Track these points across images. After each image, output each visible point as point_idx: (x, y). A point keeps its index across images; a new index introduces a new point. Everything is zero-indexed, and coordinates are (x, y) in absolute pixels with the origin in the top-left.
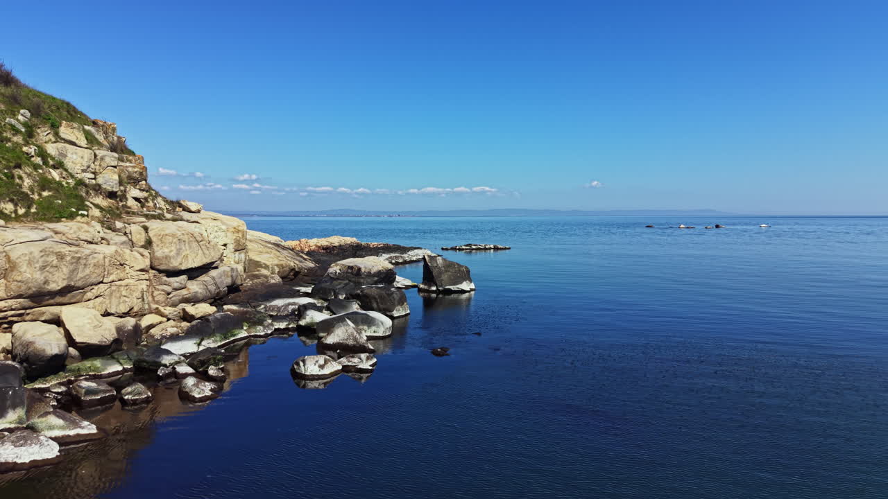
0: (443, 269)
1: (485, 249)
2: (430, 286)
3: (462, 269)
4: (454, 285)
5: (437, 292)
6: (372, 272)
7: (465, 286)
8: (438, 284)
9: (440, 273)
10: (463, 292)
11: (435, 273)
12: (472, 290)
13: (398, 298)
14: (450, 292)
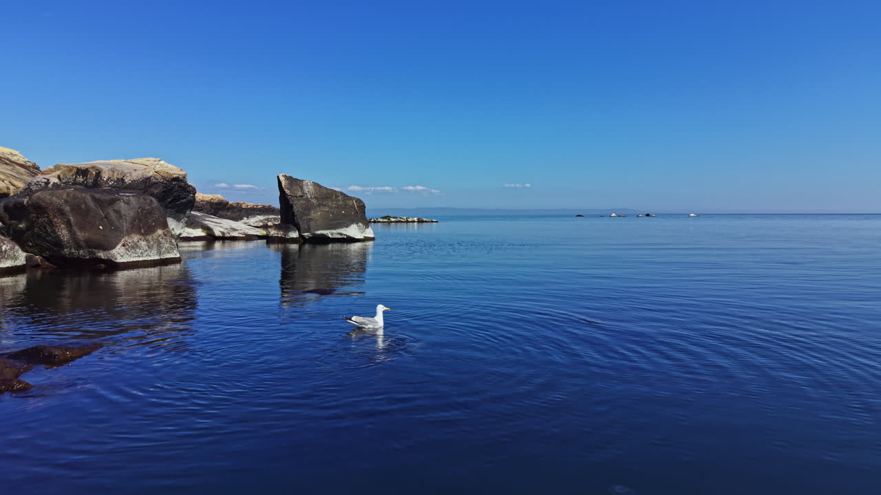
0: (314, 201)
1: (407, 222)
2: (287, 230)
3: (350, 203)
4: (335, 228)
5: (302, 241)
6: (127, 180)
7: (353, 231)
8: (303, 226)
9: (308, 208)
10: (352, 240)
11: (297, 207)
12: (366, 239)
13: (132, 213)
14: (325, 240)
